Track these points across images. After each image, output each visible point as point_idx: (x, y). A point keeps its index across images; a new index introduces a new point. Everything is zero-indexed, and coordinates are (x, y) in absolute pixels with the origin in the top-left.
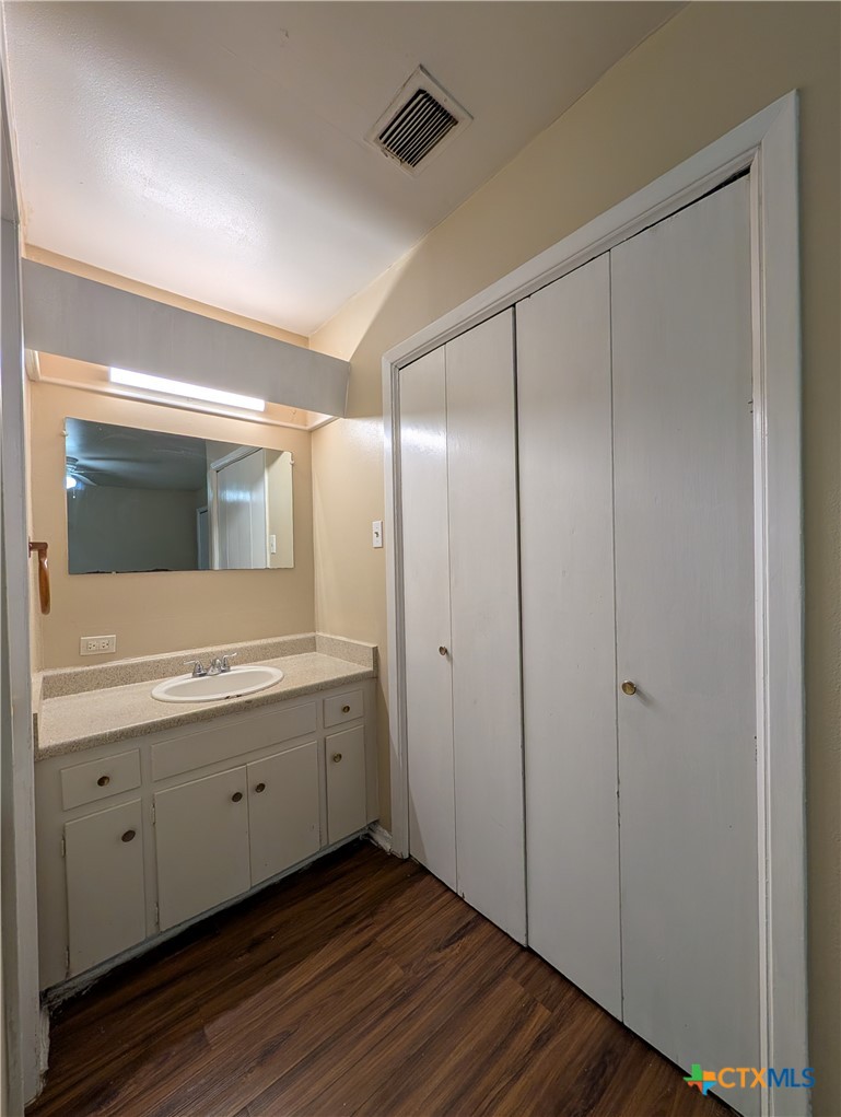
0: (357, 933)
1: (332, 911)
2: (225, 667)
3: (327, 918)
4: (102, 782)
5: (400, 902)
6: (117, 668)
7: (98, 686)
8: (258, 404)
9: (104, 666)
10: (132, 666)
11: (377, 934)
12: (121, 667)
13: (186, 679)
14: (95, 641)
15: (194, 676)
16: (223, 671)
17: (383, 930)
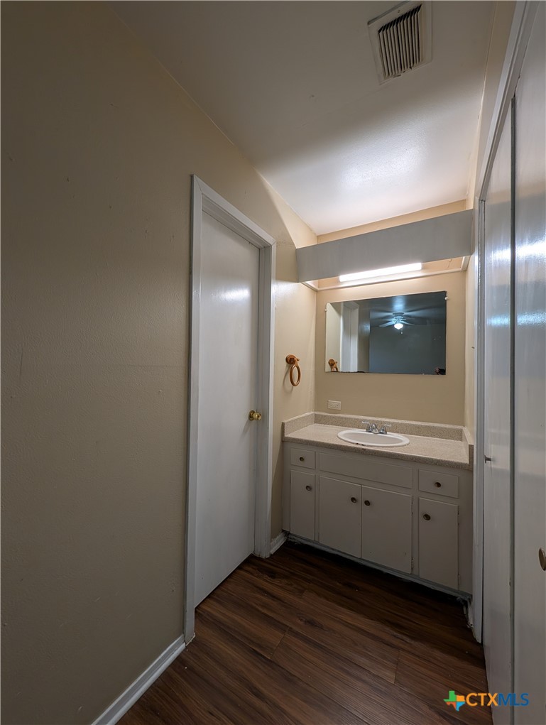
0: (395, 636)
1: (395, 612)
2: (384, 431)
3: (389, 611)
4: (301, 459)
5: (438, 654)
6: (339, 417)
7: (332, 424)
8: (417, 266)
9: (336, 415)
10: (345, 418)
11: (403, 650)
12: (342, 418)
13: (363, 431)
14: (335, 403)
15: (367, 431)
16: (381, 433)
17: (409, 652)
